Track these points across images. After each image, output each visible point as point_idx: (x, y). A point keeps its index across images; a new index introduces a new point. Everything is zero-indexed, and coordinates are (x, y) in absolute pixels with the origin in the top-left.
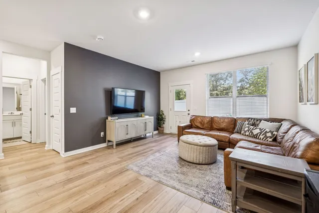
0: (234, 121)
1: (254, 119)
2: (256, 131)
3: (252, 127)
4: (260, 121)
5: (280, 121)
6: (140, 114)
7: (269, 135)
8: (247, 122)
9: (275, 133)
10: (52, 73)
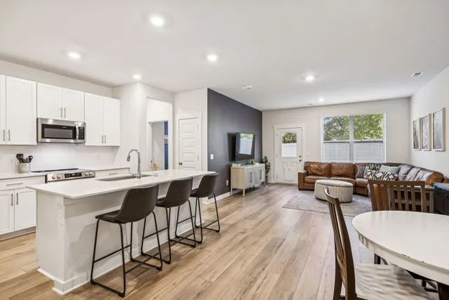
0: (354, 167)
1: (374, 164)
2: (379, 175)
3: (374, 171)
4: (380, 166)
5: (397, 165)
6: (250, 161)
7: (391, 177)
8: (367, 167)
9: (396, 175)
10: (178, 116)
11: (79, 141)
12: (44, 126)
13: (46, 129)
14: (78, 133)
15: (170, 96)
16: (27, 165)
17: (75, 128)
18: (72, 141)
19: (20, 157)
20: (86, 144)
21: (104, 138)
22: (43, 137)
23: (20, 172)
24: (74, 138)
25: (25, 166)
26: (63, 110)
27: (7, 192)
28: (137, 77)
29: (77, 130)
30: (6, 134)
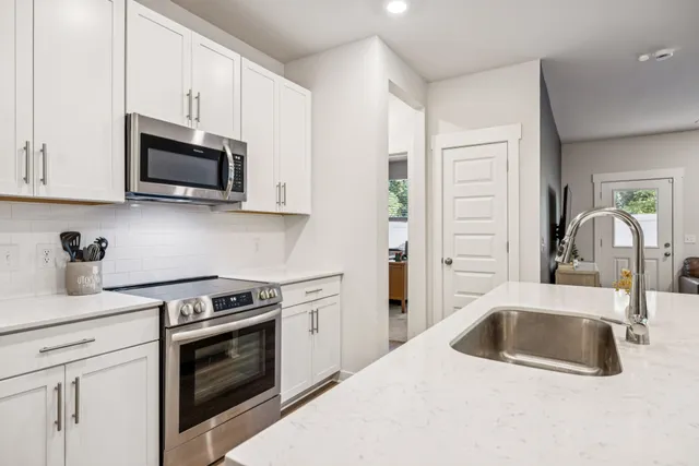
10: (440, 141)
12: (148, 142)
13: (151, 152)
14: (231, 173)
17: (223, 154)
18: (216, 194)
20: (246, 206)
21: (281, 190)
22: (144, 177)
24: (221, 186)
25: (88, 273)
26: (193, 100)
27: (40, 379)
29: (231, 164)
30: (33, 157)
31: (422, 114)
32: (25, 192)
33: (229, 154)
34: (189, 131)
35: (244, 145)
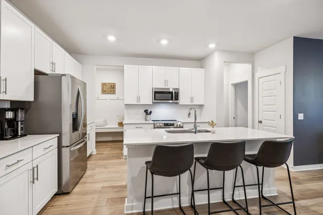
10: (257, 75)
11: (175, 101)
12: (156, 93)
14: (174, 96)
15: (250, 57)
16: (149, 116)
17: (172, 92)
18: (171, 101)
19: (146, 111)
20: (180, 103)
21: (192, 99)
22: (155, 99)
23: (146, 120)
24: (172, 99)
26: (166, 82)
28: (212, 46)
29: (174, 94)
30: (138, 98)
31: (251, 66)
32: (137, 103)
33: (174, 92)
34: (169, 89)
35: (178, 89)
